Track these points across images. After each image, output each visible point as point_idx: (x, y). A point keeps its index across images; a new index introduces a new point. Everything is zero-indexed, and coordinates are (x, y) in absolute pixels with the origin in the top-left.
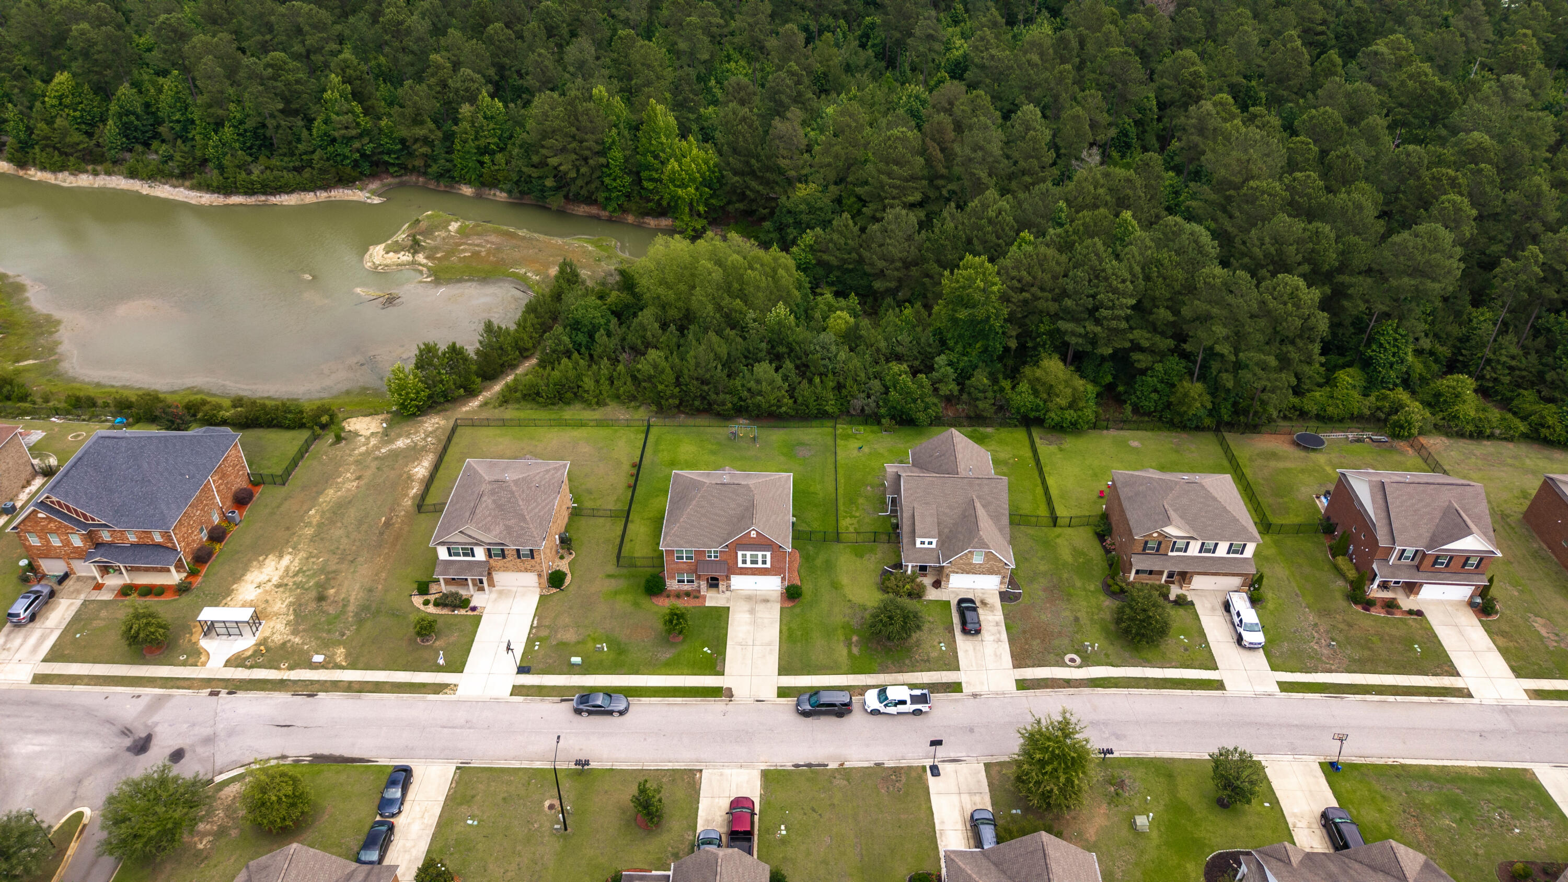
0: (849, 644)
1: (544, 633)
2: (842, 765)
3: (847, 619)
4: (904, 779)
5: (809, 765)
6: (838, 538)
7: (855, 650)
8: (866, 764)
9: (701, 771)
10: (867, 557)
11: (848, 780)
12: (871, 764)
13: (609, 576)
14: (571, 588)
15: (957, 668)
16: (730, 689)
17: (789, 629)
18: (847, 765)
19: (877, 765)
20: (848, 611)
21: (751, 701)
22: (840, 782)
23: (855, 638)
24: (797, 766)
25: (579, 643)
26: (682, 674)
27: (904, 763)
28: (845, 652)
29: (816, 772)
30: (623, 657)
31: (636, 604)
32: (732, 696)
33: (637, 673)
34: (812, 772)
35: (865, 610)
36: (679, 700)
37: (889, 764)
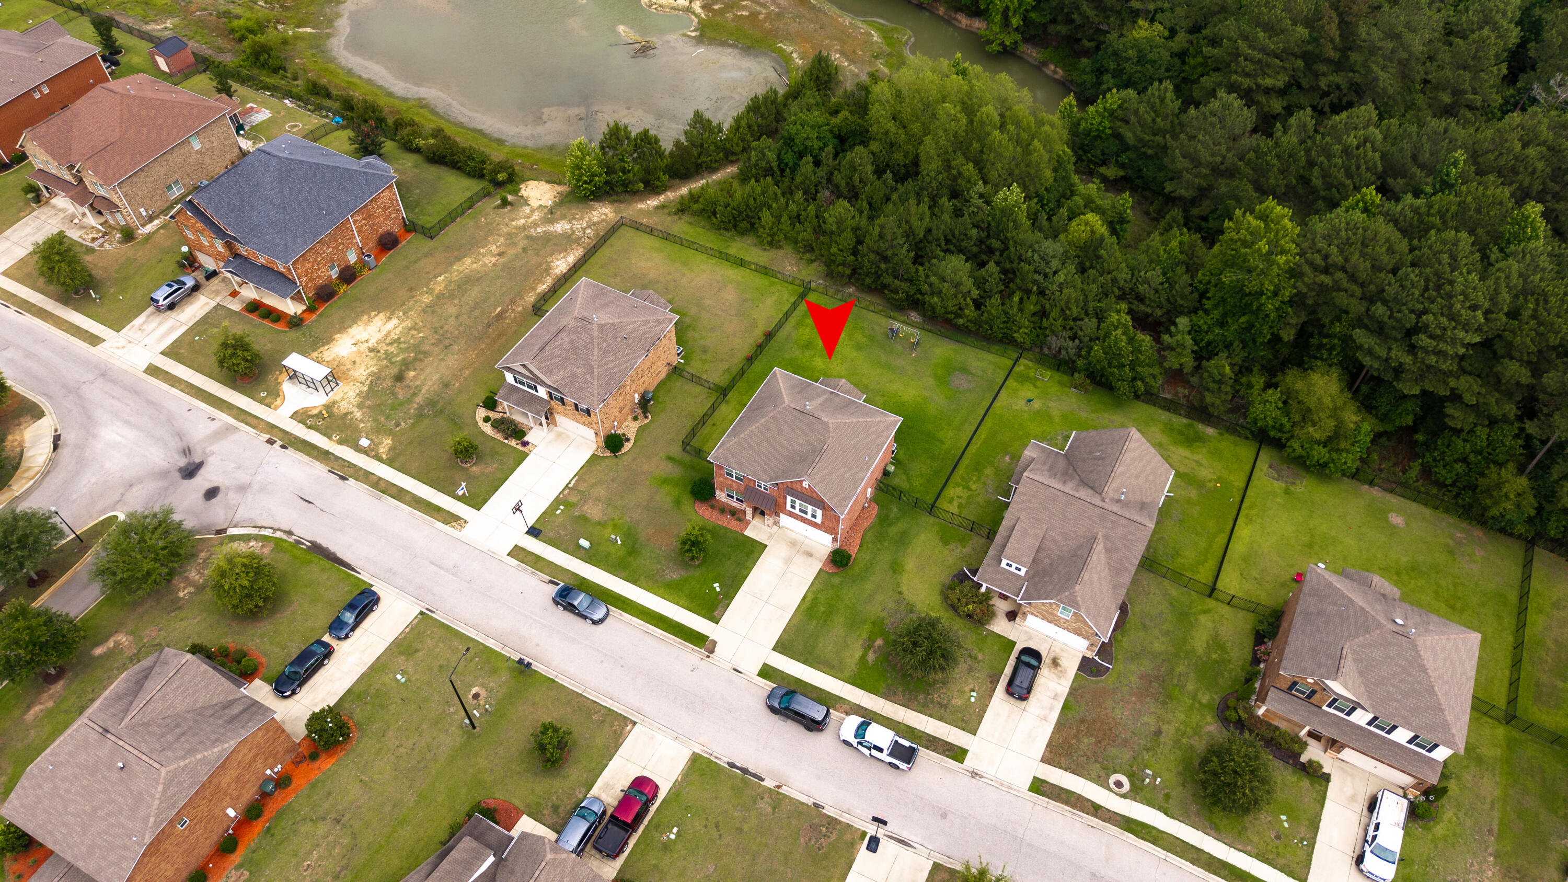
0: (868, 647)
1: (574, 499)
2: (779, 787)
3: (884, 614)
4: (833, 837)
5: (745, 771)
6: (932, 509)
7: (871, 657)
8: (804, 799)
9: (635, 723)
10: (952, 546)
11: (774, 808)
12: (810, 802)
13: (670, 458)
14: (625, 458)
15: (974, 732)
16: (714, 643)
17: (815, 599)
18: (784, 790)
19: (816, 806)
20: (891, 605)
21: (728, 666)
22: (764, 806)
23: (879, 642)
24: (732, 765)
25: (599, 523)
26: (677, 604)
27: (844, 819)
28: (858, 654)
29: (745, 782)
30: (631, 559)
31: (677, 503)
32: (712, 652)
33: (635, 582)
34: (743, 780)
35: (912, 611)
36: (658, 632)
37: (829, 811)
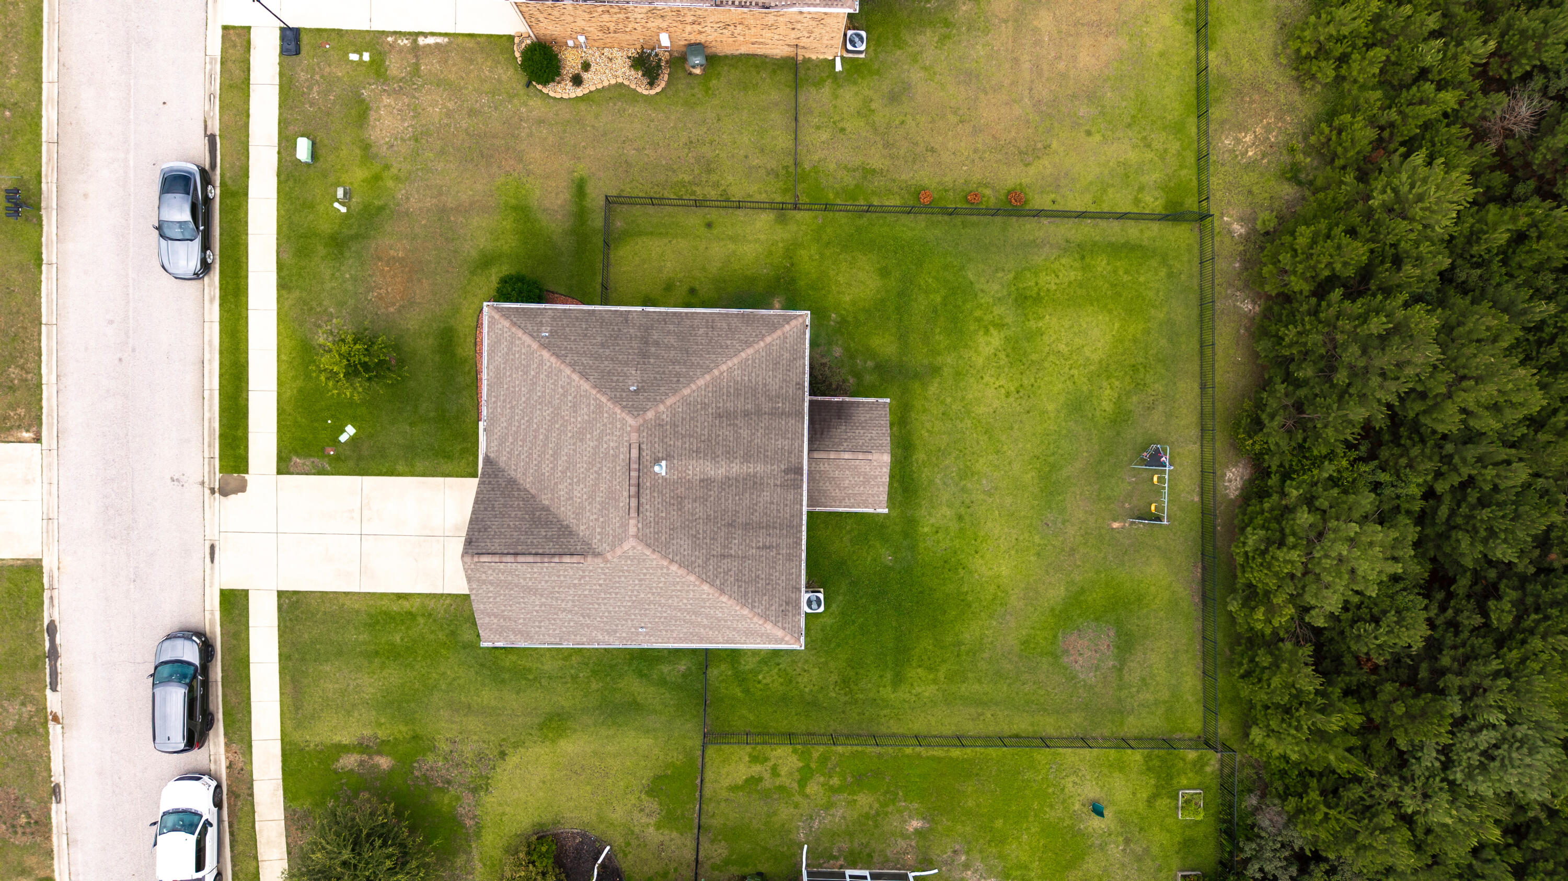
1: (395, 66)
2: (56, 719)
3: (444, 747)
4: (19, 840)
5: (54, 654)
7: (350, 761)
8: (56, 766)
9: (38, 440)
10: (652, 805)
11: (17, 730)
12: (57, 777)
16: (242, 488)
18: (54, 730)
19: (56, 791)
20: (469, 750)
21: (212, 534)
22: (14, 711)
23: (384, 762)
24: (52, 629)
25: (366, 147)
26: (280, 384)
27: (58, 842)
28: (345, 738)
29: (36, 666)
30: (321, 250)
32: (224, 492)
36: (213, 382)
37: (57, 813)
